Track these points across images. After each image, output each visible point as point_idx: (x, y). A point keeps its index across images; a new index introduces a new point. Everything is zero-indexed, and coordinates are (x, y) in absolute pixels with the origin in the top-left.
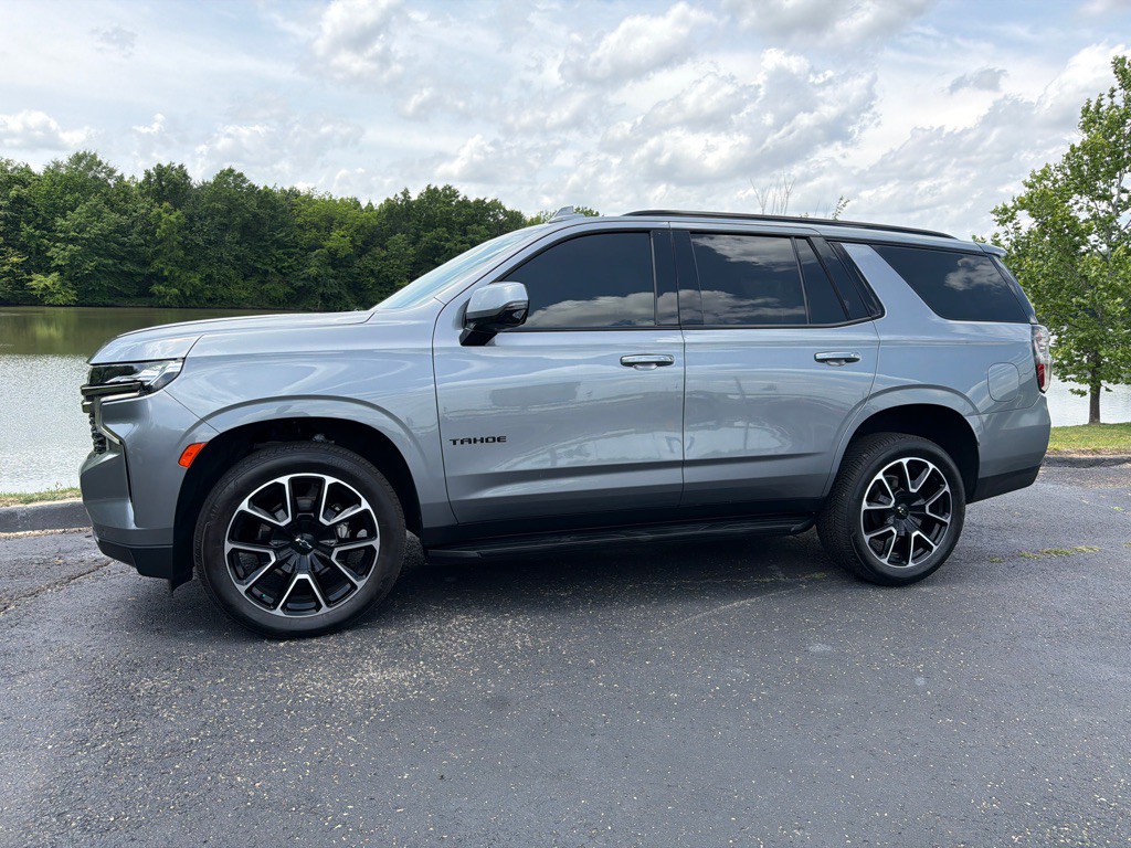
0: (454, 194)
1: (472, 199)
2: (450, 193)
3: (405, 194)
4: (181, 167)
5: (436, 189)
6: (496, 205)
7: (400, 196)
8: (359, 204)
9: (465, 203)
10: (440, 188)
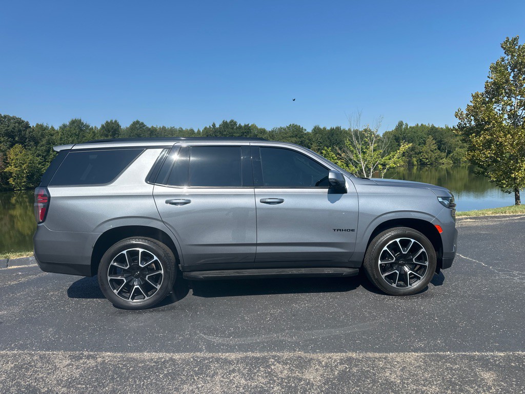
0: (235, 123)
1: (243, 125)
2: (233, 123)
3: (214, 125)
4: (116, 121)
5: (226, 122)
6: (254, 127)
7: (212, 127)
8: (194, 132)
9: (240, 126)
10: (228, 121)
